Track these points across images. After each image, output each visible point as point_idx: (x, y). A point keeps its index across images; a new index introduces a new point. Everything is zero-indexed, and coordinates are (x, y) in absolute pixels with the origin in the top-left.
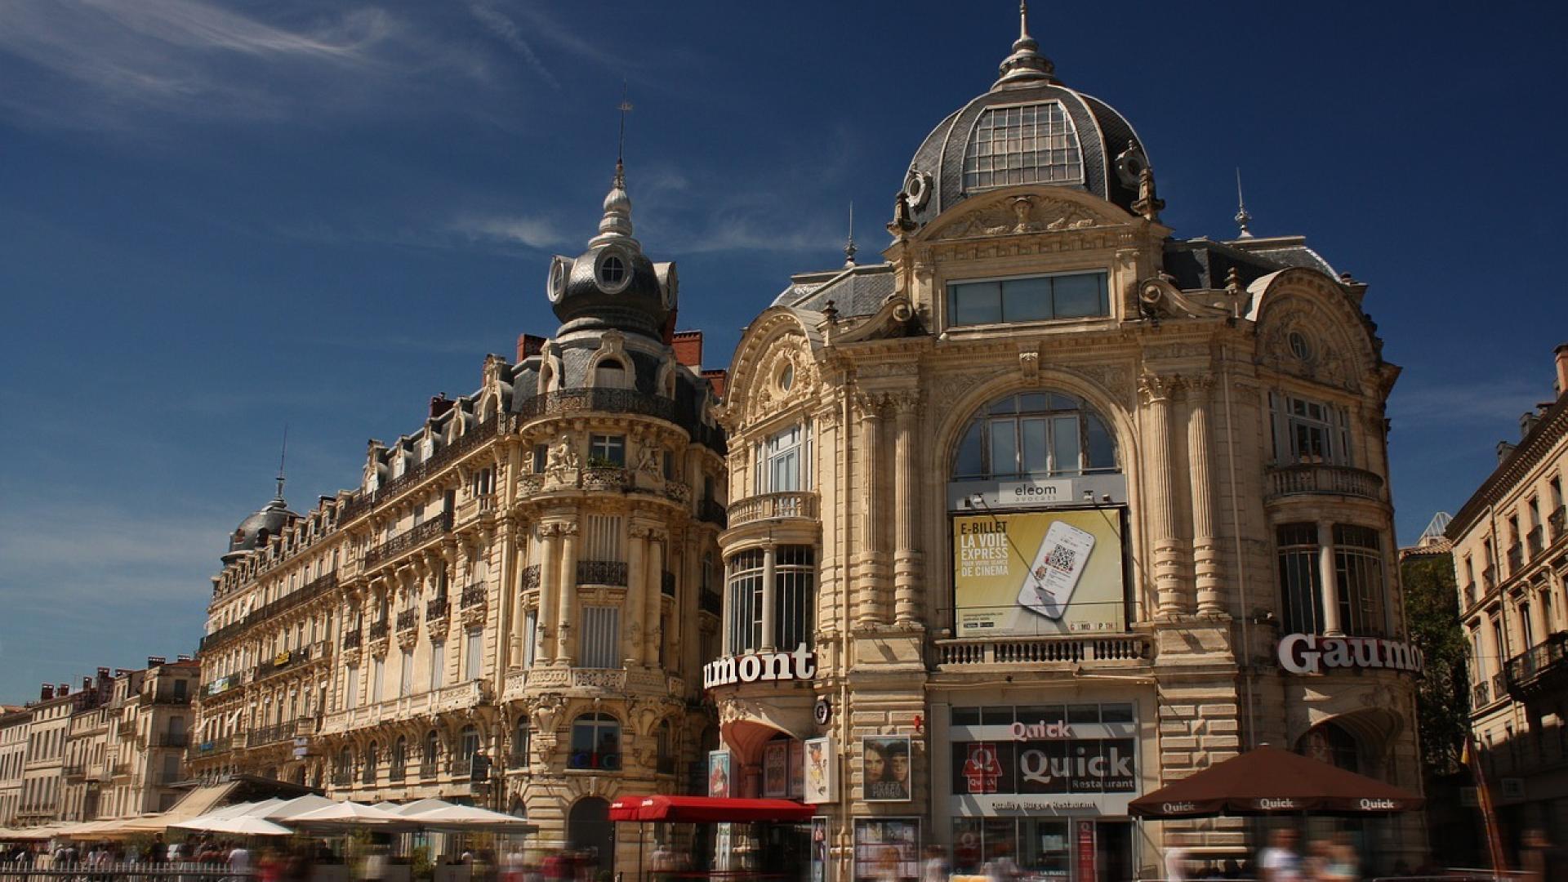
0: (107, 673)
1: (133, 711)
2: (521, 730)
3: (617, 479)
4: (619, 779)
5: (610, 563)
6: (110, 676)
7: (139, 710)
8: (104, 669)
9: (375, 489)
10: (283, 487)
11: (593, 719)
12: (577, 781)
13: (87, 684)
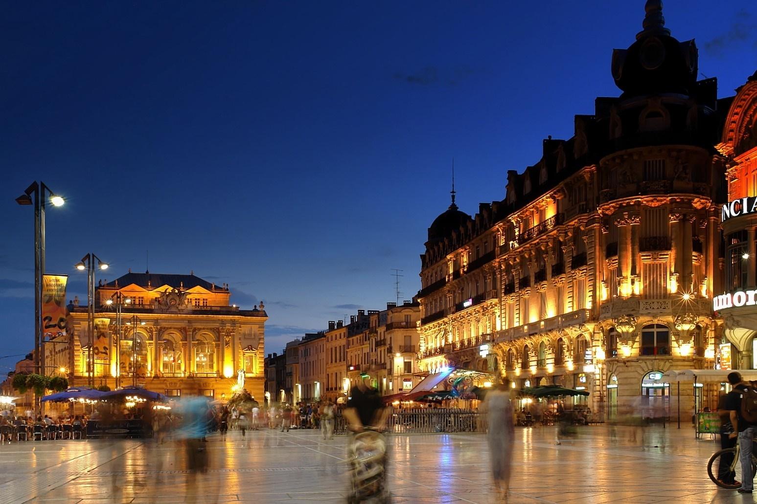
0: (364, 313)
1: (382, 334)
2: (611, 336)
3: (661, 186)
4: (670, 361)
5: (660, 237)
6: (365, 314)
7: (386, 333)
8: (361, 311)
9: (515, 201)
10: (455, 197)
11: (654, 328)
12: (646, 363)
13: (352, 319)
